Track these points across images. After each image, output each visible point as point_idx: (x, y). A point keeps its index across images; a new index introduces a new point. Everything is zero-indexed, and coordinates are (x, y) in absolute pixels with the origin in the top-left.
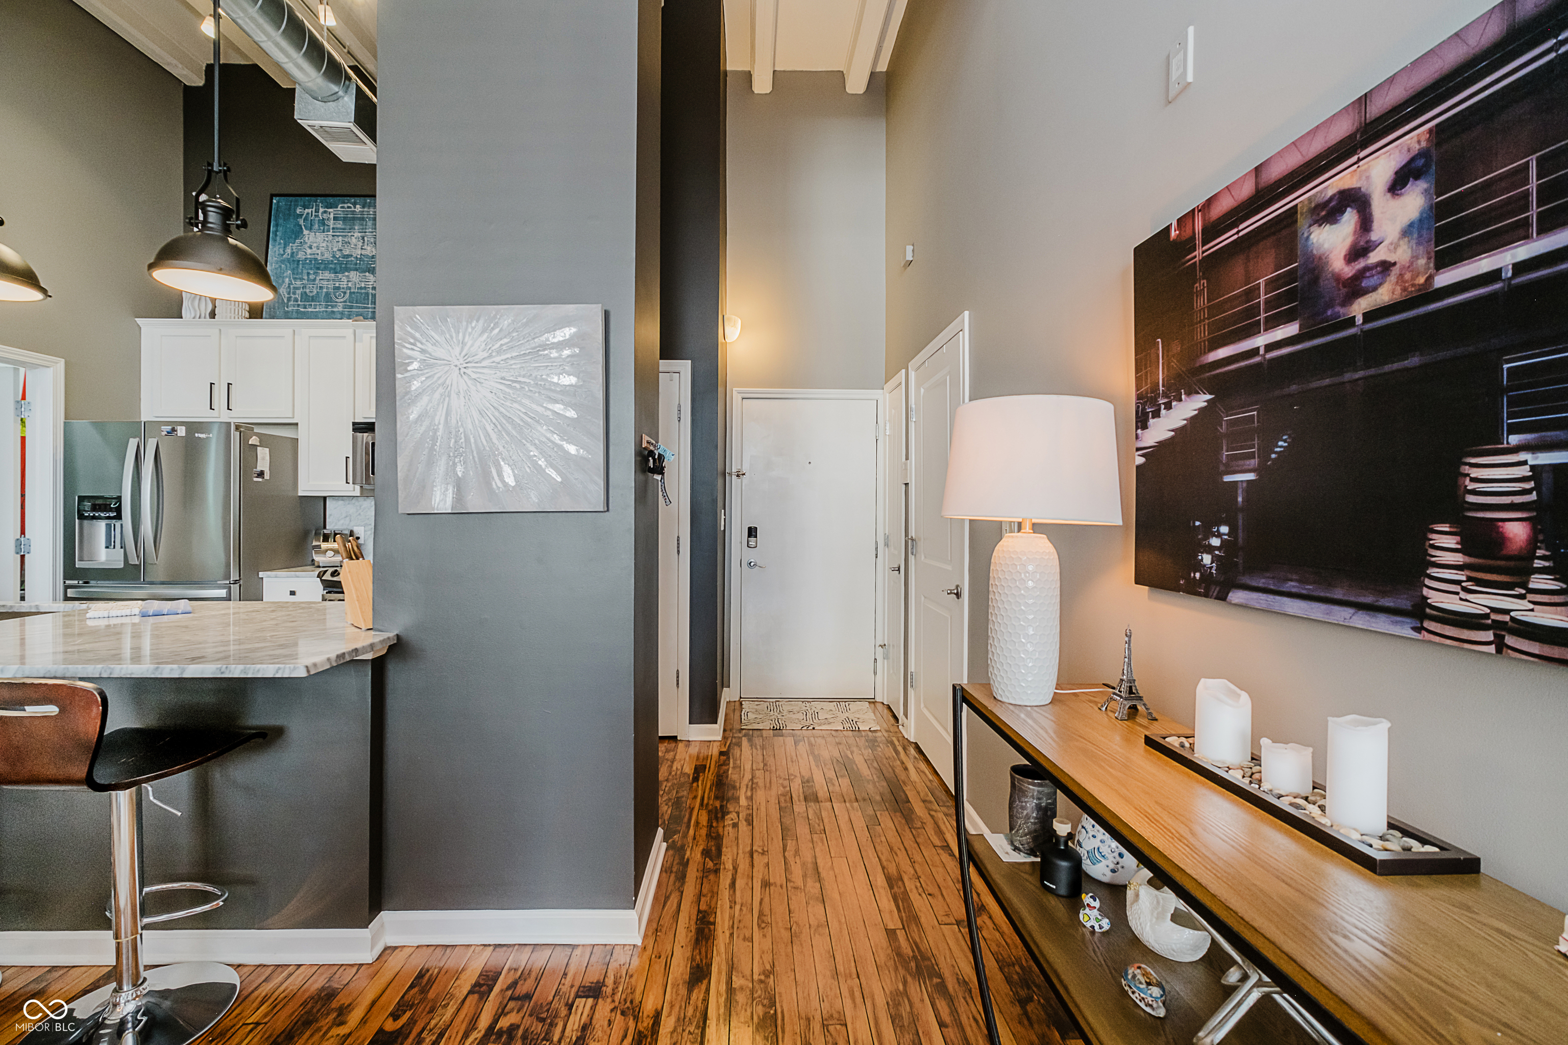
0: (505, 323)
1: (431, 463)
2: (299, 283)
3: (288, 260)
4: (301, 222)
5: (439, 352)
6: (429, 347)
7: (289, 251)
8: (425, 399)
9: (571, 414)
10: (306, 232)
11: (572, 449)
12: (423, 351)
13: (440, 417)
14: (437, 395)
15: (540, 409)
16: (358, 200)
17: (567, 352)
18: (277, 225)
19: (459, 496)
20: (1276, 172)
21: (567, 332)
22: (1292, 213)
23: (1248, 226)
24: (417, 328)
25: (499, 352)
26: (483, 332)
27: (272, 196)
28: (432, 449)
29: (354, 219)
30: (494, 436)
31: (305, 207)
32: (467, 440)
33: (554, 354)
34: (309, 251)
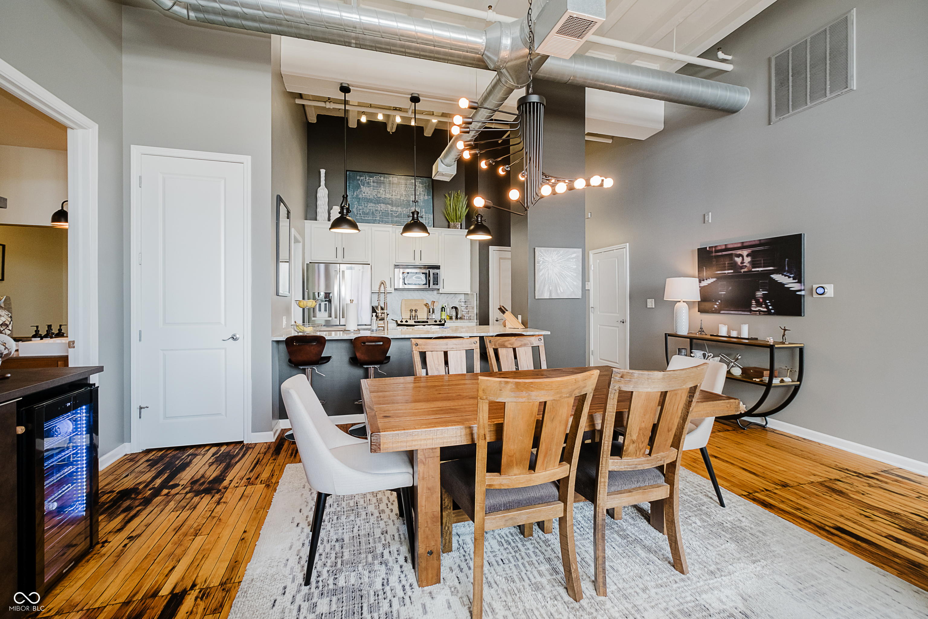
0: (561, 252)
1: (544, 286)
2: (360, 207)
3: (356, 198)
4: (360, 182)
5: (547, 259)
6: (544, 258)
7: (355, 194)
8: (543, 270)
9: (575, 275)
10: (362, 187)
11: (575, 283)
12: (543, 259)
13: (547, 275)
14: (546, 270)
15: (568, 274)
16: (382, 175)
17: (574, 260)
18: (349, 183)
19: (550, 295)
20: (729, 246)
21: (574, 255)
22: (732, 254)
23: (724, 253)
24: (542, 253)
25: (560, 259)
26: (557, 254)
27: (347, 171)
28: (545, 283)
29: (380, 183)
30: (558, 280)
31: (360, 176)
32: (552, 281)
33: (572, 260)
34: (364, 195)
